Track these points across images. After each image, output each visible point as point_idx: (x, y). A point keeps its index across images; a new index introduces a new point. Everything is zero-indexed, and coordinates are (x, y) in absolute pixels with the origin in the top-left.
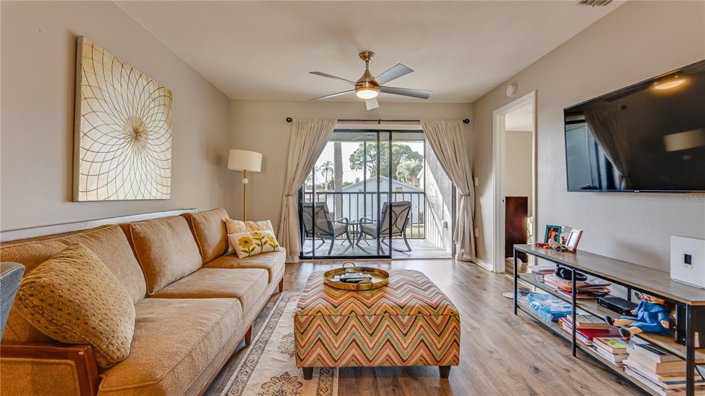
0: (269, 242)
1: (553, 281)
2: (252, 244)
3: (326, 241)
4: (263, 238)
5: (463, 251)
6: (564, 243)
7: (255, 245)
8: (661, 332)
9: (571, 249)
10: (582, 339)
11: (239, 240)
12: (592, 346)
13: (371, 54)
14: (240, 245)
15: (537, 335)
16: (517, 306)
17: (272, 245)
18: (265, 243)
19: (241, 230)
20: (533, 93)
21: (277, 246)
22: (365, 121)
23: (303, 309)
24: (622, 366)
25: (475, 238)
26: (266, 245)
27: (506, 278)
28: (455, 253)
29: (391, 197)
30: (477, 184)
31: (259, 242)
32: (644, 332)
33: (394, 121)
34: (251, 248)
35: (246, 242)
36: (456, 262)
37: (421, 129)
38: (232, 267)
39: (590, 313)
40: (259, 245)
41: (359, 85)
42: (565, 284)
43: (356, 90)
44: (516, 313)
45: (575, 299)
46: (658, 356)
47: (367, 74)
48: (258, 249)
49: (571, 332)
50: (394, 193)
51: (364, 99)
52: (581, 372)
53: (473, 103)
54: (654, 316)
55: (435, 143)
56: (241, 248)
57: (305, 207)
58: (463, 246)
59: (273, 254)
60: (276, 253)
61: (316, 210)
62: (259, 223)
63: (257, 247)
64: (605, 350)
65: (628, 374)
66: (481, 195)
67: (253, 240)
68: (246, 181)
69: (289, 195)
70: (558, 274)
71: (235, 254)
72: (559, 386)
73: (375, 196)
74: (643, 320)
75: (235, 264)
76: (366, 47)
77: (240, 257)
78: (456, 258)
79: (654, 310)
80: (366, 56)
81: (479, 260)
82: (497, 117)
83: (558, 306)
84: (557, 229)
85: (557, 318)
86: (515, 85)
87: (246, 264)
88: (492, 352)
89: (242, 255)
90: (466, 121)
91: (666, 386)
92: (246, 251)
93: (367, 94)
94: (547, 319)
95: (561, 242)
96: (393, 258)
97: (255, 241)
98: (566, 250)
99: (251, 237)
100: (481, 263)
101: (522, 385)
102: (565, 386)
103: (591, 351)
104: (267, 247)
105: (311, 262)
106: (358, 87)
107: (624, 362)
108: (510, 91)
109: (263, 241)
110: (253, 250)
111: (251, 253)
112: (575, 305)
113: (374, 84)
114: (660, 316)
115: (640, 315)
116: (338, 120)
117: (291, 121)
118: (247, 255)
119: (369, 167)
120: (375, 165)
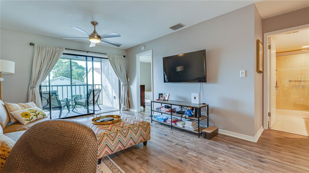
0: (40, 113)
1: (164, 110)
2: (31, 116)
4: (36, 111)
5: (124, 106)
6: (164, 98)
7: (33, 116)
8: (192, 116)
9: (167, 100)
10: (173, 124)
11: (21, 114)
12: (176, 125)
13: (97, 23)
14: (22, 117)
15: (161, 127)
16: (152, 120)
17: (42, 115)
18: (39, 114)
19: (18, 109)
20: (151, 50)
21: (45, 115)
22: (81, 51)
24: (184, 127)
25: (129, 101)
26: (39, 115)
28: (121, 108)
29: (93, 87)
30: (129, 81)
31: (34, 114)
32: (189, 117)
33: (95, 53)
34: (31, 118)
35: (27, 115)
36: (122, 111)
37: (107, 58)
39: (176, 116)
40: (35, 116)
41: (92, 36)
42: (167, 110)
43: (90, 38)
44: (152, 123)
45: (171, 113)
46: (191, 122)
47: (95, 32)
48: (35, 118)
49: (171, 123)
51: (91, 42)
52: (175, 132)
54: (190, 113)
55: (113, 64)
56: (24, 119)
57: (43, 94)
61: (51, 95)
63: (34, 117)
64: (179, 125)
65: (186, 128)
66: (131, 85)
67: (31, 113)
69: (33, 87)
70: (165, 107)
71: (18, 122)
72: (173, 137)
73: (86, 87)
74: (188, 114)
76: (96, 20)
77: (25, 124)
79: (190, 111)
80: (94, 24)
81: (130, 109)
82: (137, 56)
83: (165, 116)
84: (162, 94)
85: (165, 120)
86: (144, 46)
88: (153, 135)
90: (124, 56)
91: (193, 128)
92: (28, 120)
93: (95, 41)
94: (162, 121)
95: (163, 98)
96: (95, 114)
97: (32, 114)
98: (165, 100)
99: (28, 112)
103: (176, 126)
106: (91, 37)
107: (184, 126)
108: (143, 48)
109: (37, 113)
110: (32, 118)
111: (31, 121)
112: (172, 115)
113: (99, 37)
114: (192, 112)
115: (187, 113)
116: (66, 49)
117: (33, 45)
118: (29, 122)
119: (53, 72)
120: (56, 71)
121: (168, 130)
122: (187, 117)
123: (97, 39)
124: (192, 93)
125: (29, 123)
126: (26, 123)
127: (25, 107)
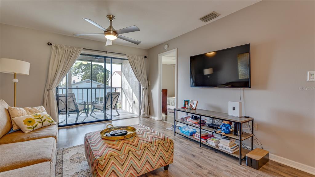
0: (47, 120)
1: (190, 121)
2: (35, 123)
3: (70, 115)
4: (42, 117)
5: (144, 113)
6: (191, 106)
7: (38, 123)
8: (230, 133)
9: (194, 108)
10: (203, 140)
11: (24, 121)
12: (207, 142)
13: (113, 17)
14: (25, 124)
15: (186, 142)
16: (175, 132)
17: (50, 121)
18: (45, 121)
19: (22, 114)
20: (176, 49)
21: (53, 121)
22: (99, 51)
23: (101, 156)
24: (218, 146)
25: (149, 106)
27: (163, 122)
28: (140, 114)
29: (111, 90)
30: (150, 84)
31: (40, 120)
32: (225, 134)
33: (114, 53)
34: (34, 125)
35: (30, 122)
36: (141, 118)
37: (127, 58)
38: (23, 140)
39: (207, 131)
40: (40, 122)
41: (107, 32)
42: (195, 121)
43: (105, 34)
44: (175, 135)
45: (200, 126)
46: (229, 141)
47: (111, 27)
48: (40, 125)
49: (199, 139)
50: (107, 88)
51: (107, 39)
52: (206, 152)
53: (148, 50)
54: (227, 128)
55: (133, 65)
56: (26, 126)
57: (60, 96)
58: (144, 111)
59: (51, 127)
60: (53, 126)
62: (36, 108)
64: (211, 142)
65: (220, 149)
66: (152, 89)
68: (16, 80)
69: (49, 90)
70: (192, 118)
71: (20, 130)
72: (202, 159)
74: (224, 130)
75: (25, 138)
76: (112, 13)
77: (26, 132)
78: (141, 116)
79: (227, 126)
80: (111, 17)
81: (151, 116)
82: (159, 56)
83: (191, 129)
84: (188, 101)
85: (192, 134)
86: (168, 45)
87: (34, 137)
88: (176, 153)
89: (27, 131)
90: (145, 57)
91: (232, 150)
92: (31, 128)
93: (111, 38)
94: (188, 135)
95: (190, 106)
96: (113, 120)
97: (36, 120)
98: (192, 109)
99: (33, 118)
100: (152, 117)
101: (193, 163)
102: (204, 159)
103: (206, 144)
104: (45, 123)
105: (65, 128)
106: (106, 33)
107: (218, 145)
108: (166, 47)
109: (43, 119)
110: (36, 126)
111: (35, 129)
112: (201, 129)
113: (115, 33)
114: (229, 128)
115: (223, 128)
116: (83, 49)
117: (51, 45)
118: (32, 130)
119: (81, 75)
120: (84, 74)
121: (195, 148)
122: (223, 133)
123: (113, 34)
124: (229, 102)
125: (31, 132)
126: (28, 132)
127: (32, 112)
